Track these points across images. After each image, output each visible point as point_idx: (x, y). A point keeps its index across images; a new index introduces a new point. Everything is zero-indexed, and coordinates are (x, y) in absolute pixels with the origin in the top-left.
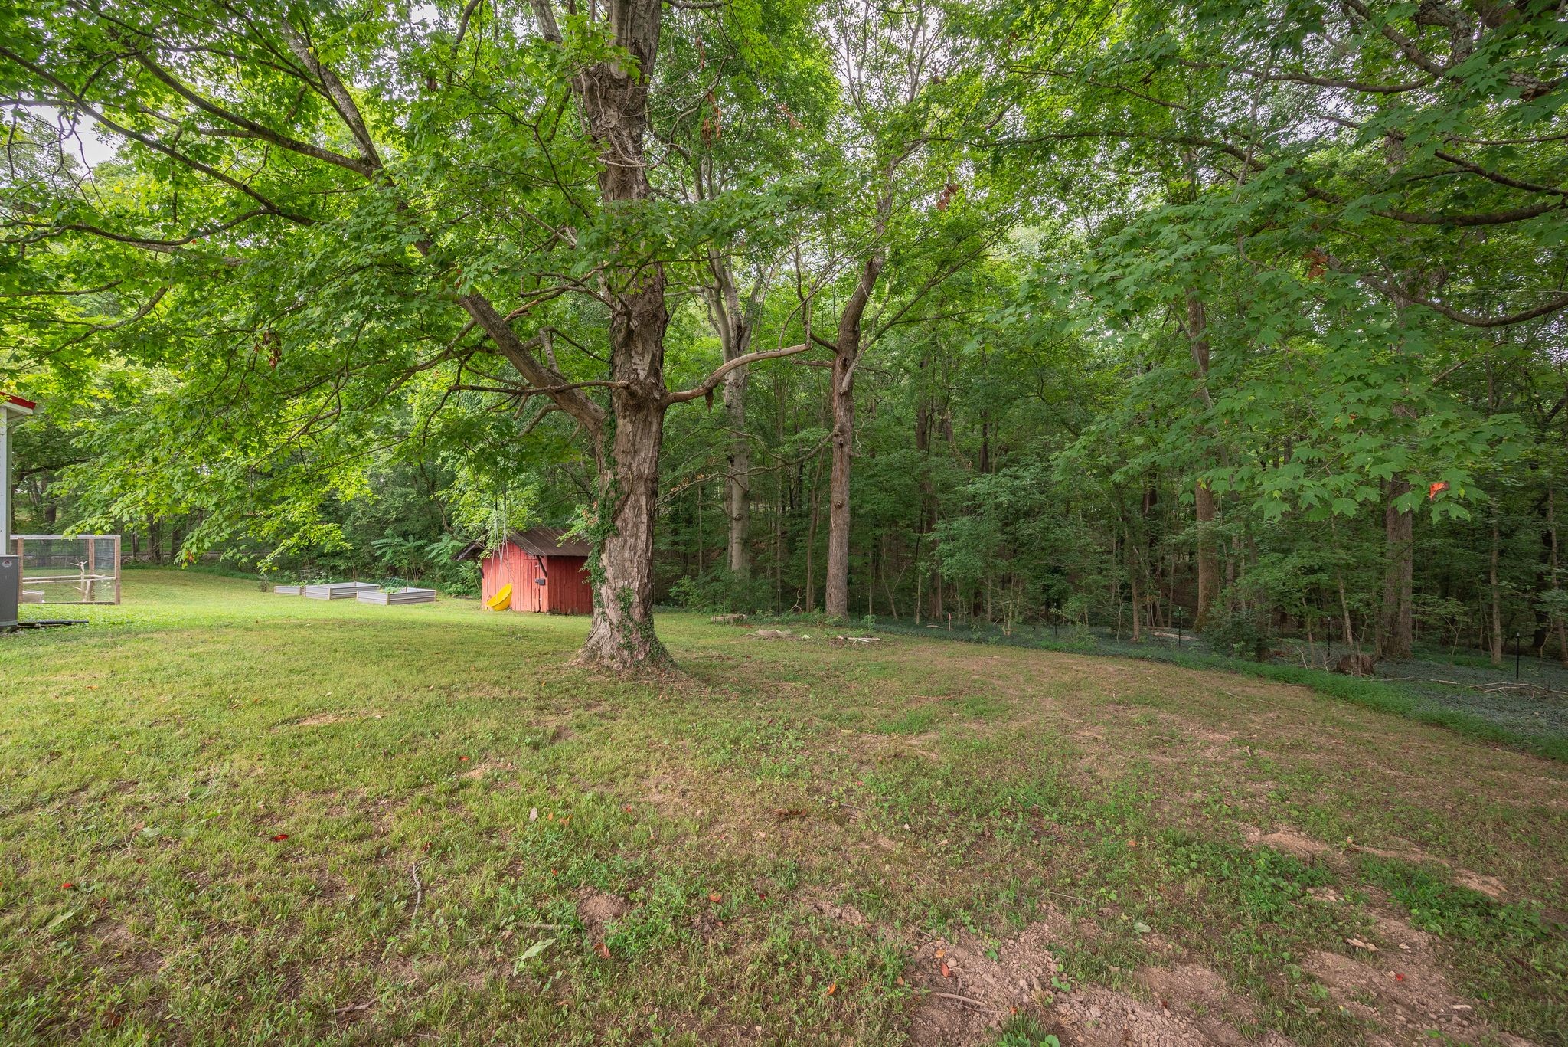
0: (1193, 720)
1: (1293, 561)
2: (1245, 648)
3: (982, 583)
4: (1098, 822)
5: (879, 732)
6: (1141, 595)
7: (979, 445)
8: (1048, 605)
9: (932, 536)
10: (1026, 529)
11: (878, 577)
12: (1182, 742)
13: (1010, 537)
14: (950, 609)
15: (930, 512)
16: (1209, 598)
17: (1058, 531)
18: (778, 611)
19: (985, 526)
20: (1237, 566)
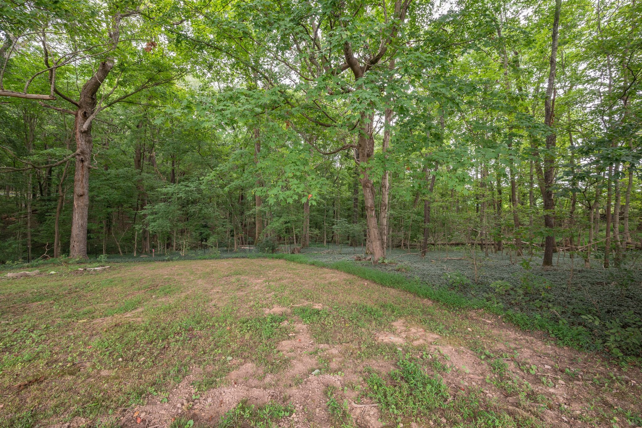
0: (252, 277)
1: (282, 220)
2: (269, 249)
3: (171, 234)
4: (216, 324)
5: (106, 316)
6: (237, 234)
7: (170, 170)
8: (202, 241)
9: (143, 212)
10: (192, 209)
11: (110, 234)
12: (248, 286)
13: (184, 212)
14: (154, 247)
15: (143, 200)
16: (259, 233)
17: (206, 210)
18: (27, 259)
19: (172, 207)
20: (267, 222)
